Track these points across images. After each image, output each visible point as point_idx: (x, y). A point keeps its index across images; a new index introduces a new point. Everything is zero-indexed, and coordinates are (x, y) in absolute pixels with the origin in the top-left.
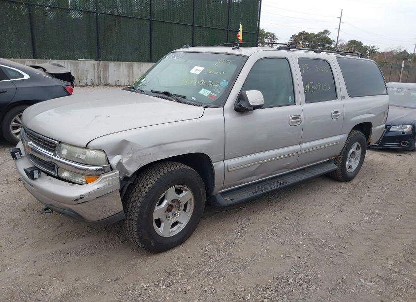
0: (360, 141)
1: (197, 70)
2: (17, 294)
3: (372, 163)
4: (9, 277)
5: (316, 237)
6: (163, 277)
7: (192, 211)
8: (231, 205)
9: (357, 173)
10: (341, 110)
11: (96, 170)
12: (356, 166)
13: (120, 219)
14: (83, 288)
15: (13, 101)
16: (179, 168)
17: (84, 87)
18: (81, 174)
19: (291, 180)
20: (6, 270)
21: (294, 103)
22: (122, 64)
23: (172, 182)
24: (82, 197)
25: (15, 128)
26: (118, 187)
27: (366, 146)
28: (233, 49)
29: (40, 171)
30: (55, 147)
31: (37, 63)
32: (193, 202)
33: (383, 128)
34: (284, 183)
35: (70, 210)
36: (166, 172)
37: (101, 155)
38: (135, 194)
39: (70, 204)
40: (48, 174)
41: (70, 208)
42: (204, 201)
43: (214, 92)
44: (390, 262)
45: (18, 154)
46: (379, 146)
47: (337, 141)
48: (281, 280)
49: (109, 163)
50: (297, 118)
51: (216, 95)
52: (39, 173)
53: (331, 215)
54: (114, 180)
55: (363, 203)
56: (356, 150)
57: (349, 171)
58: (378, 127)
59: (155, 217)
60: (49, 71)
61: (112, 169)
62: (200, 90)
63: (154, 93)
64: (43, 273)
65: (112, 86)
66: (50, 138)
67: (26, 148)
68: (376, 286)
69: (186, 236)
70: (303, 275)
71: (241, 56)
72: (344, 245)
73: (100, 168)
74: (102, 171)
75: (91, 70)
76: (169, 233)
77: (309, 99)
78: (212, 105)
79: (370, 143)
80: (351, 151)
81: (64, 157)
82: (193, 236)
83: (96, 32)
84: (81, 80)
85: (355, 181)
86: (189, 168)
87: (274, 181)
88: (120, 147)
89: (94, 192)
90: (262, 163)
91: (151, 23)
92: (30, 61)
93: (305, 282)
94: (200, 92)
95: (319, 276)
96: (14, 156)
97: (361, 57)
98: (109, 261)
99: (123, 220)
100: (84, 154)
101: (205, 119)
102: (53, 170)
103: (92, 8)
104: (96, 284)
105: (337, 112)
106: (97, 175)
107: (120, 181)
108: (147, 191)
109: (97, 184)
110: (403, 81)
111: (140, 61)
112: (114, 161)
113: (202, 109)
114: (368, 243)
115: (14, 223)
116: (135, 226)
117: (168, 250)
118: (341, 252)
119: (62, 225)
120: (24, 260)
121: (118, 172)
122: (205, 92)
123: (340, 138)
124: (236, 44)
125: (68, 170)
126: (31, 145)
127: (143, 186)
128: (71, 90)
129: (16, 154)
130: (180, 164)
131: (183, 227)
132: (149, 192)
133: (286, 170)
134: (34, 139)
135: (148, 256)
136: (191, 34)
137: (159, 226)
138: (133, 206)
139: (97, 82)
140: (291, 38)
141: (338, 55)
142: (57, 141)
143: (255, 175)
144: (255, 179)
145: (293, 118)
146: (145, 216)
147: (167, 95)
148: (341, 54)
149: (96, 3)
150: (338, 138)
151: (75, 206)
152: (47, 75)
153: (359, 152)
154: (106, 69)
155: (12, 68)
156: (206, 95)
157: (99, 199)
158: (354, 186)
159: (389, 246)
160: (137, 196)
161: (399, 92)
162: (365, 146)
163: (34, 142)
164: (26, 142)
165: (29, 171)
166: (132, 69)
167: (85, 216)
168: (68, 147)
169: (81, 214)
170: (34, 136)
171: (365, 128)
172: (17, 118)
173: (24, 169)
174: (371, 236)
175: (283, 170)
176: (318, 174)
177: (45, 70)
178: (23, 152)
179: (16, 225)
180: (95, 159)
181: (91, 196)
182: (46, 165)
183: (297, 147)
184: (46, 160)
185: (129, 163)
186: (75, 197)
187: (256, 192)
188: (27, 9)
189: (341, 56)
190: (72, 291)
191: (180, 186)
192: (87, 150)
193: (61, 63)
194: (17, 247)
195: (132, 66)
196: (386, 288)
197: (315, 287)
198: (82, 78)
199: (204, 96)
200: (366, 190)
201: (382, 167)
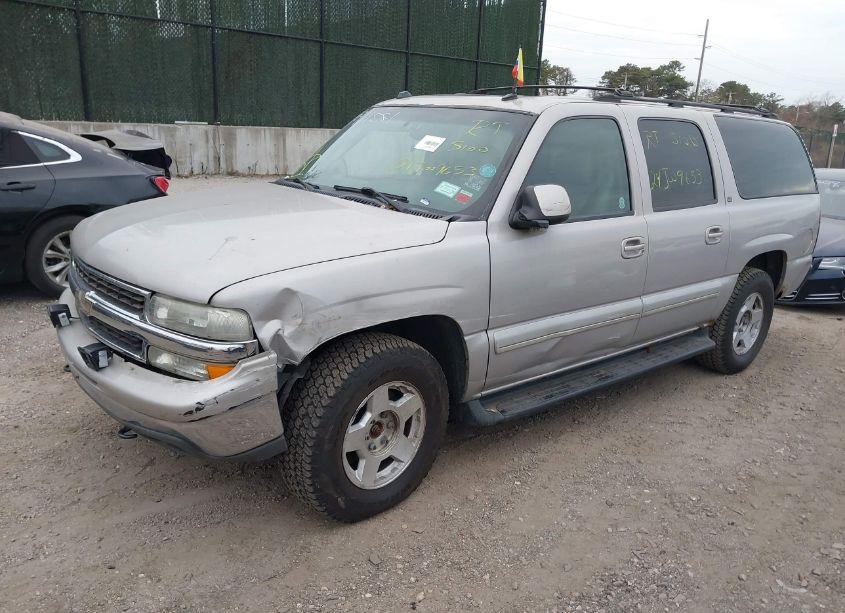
0: (762, 290)
1: (430, 143)
2: (66, 606)
3: (782, 335)
4: (49, 572)
5: (677, 489)
6: (364, 574)
7: (421, 435)
8: (500, 423)
9: (754, 357)
10: (724, 227)
11: (229, 351)
12: (753, 340)
13: (276, 453)
14: (201, 596)
15: (49, 206)
16: (396, 346)
17: (186, 177)
18: (198, 359)
19: (623, 372)
20: (42, 557)
21: (630, 211)
22: (262, 132)
23: (381, 376)
24: (199, 407)
25: (52, 261)
26: (276, 387)
27: (774, 301)
28: (504, 100)
29: (110, 352)
30: (142, 303)
31: (93, 128)
32: (422, 416)
33: (808, 263)
34: (607, 377)
35: (174, 433)
36: (369, 354)
37: (240, 320)
38: (307, 401)
39: (174, 422)
40: (128, 359)
41: (173, 430)
42: (445, 413)
43: (466, 189)
44: (836, 545)
45: (63, 317)
46: (796, 300)
47: (717, 290)
48: (611, 583)
49: (255, 337)
50: (636, 242)
51: (471, 195)
52: (109, 355)
53: (706, 442)
54: (266, 372)
55: (770, 418)
56: (754, 307)
57: (738, 351)
58: (798, 261)
59: (348, 447)
60: (120, 145)
61: (261, 349)
62: (437, 184)
63: (339, 190)
64: (118, 564)
65: (244, 176)
66: (131, 284)
67: (82, 304)
68: (812, 595)
69: (409, 486)
70: (656, 570)
71: (521, 113)
72: (737, 507)
73: (237, 346)
74: (242, 353)
75: (201, 143)
76: (375, 481)
77: (661, 202)
78: (463, 216)
79: (781, 294)
80: (743, 310)
81: (163, 324)
82: (422, 486)
83: (211, 66)
84: (180, 163)
85: (749, 372)
86: (417, 346)
87: (588, 372)
88: (280, 304)
89: (226, 397)
90: (564, 337)
91: (321, 47)
92: (78, 125)
93: (662, 586)
94: (439, 189)
95: (691, 574)
96: (56, 322)
97: (764, 116)
98: (253, 539)
99: (283, 454)
100: (204, 317)
101: (448, 244)
102: (139, 350)
103: (204, 18)
104: (229, 587)
105: (715, 230)
106: (230, 361)
107: (278, 373)
108: (331, 394)
109: (232, 379)
110: (835, 166)
111: (298, 125)
112: (266, 332)
113: (442, 224)
114: (788, 503)
115: (54, 457)
116: (308, 467)
117: (372, 516)
118: (733, 524)
119: (152, 462)
120: (78, 534)
121: (274, 355)
122: (448, 189)
123: (721, 284)
124: (510, 90)
125: (169, 352)
126: (91, 297)
127: (324, 384)
128: (165, 185)
129: (60, 315)
130: (398, 338)
131: (402, 468)
132: (335, 396)
133: (612, 349)
134: (99, 285)
135: (332, 528)
136: (404, 70)
137: (355, 466)
138: (302, 425)
139: (212, 168)
140: (604, 78)
141: (718, 112)
142: (147, 290)
143: (549, 361)
144: (549, 370)
145: (629, 243)
146: (327, 447)
147: (368, 195)
148: (723, 110)
149: (212, 8)
150: (717, 283)
151: (184, 426)
152: (116, 154)
153: (758, 313)
154: (230, 141)
155: (46, 140)
156: (451, 195)
157: (234, 410)
158: (749, 383)
159: (832, 510)
160: (312, 403)
161: (836, 188)
162: (772, 300)
163: (99, 293)
164: (80, 293)
165: (89, 351)
166: (284, 140)
167: (206, 446)
168: (170, 303)
169: (195, 442)
170: (99, 279)
171: (771, 262)
172: (57, 241)
173: (80, 349)
174: (790, 489)
175: (606, 351)
176: (676, 357)
177: (111, 144)
178: (74, 313)
179: (60, 462)
180: (227, 328)
181: (218, 406)
182: (122, 339)
183: (635, 303)
184: (122, 328)
185: (296, 336)
186: (185, 408)
187: (552, 396)
188: (72, 21)
189: (723, 114)
190: (180, 601)
191: (397, 384)
192: (210, 311)
193: (141, 128)
194: (63, 509)
195: (284, 135)
196: (834, 602)
197: (683, 597)
198: (183, 160)
199: (446, 196)
200: (775, 392)
201: (804, 344)
